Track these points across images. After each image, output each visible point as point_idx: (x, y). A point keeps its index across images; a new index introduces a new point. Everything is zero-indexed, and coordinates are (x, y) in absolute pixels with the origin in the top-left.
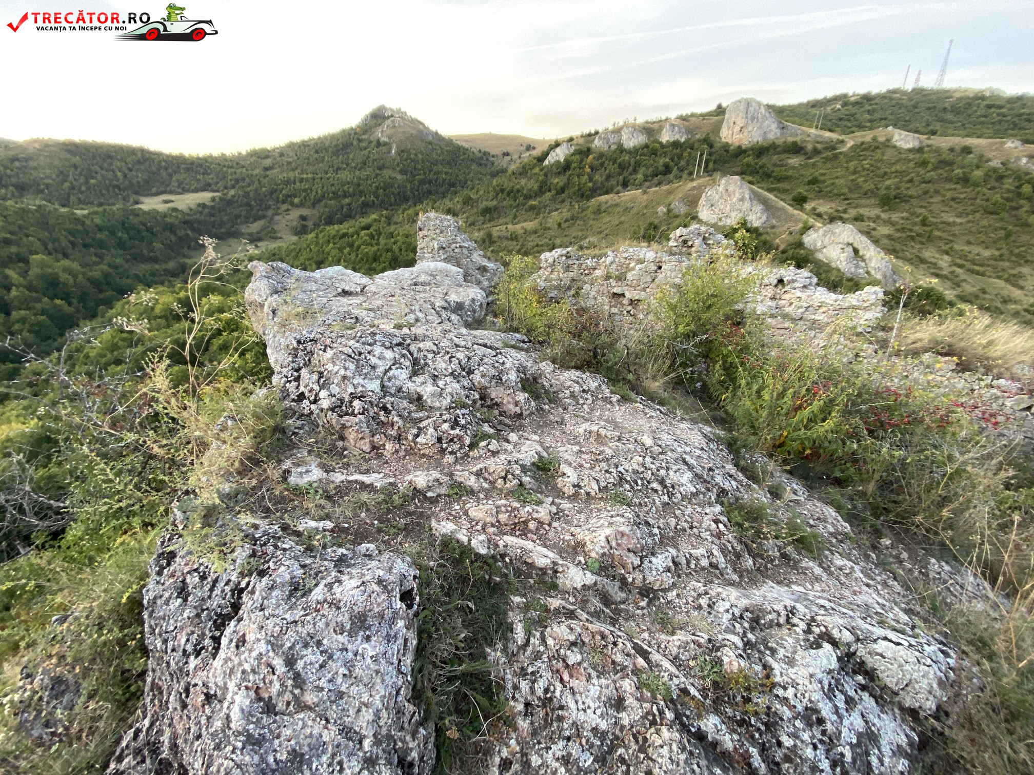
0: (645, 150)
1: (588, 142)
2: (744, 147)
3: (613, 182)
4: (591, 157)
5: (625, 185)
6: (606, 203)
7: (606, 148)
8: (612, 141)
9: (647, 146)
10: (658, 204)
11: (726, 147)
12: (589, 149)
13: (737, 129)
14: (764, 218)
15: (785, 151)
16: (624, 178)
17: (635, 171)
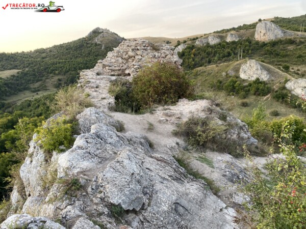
0: (219, 46)
1: (193, 43)
2: (266, 42)
3: (204, 61)
4: (194, 50)
5: (209, 62)
6: (200, 71)
7: (202, 45)
8: (204, 42)
9: (220, 44)
10: (223, 71)
11: (257, 43)
12: (193, 46)
13: (262, 34)
14: (268, 77)
15: (286, 43)
16: (209, 59)
17: (214, 56)
